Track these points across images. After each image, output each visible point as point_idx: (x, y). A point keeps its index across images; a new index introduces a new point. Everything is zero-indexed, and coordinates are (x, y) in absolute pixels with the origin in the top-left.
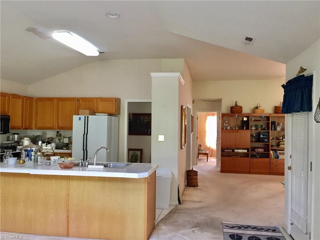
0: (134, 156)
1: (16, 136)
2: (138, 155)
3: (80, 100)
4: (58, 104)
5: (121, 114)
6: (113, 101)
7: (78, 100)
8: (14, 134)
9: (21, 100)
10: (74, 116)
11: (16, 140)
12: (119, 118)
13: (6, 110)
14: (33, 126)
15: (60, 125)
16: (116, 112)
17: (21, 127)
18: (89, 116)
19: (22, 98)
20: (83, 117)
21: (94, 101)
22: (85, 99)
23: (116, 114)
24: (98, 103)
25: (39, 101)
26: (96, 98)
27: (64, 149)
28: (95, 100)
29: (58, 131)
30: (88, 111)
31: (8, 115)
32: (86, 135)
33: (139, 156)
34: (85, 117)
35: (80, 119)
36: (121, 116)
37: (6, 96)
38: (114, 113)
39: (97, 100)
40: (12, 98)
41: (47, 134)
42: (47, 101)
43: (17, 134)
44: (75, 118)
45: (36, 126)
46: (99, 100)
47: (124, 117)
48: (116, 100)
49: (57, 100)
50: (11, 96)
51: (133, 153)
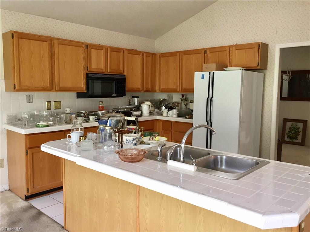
0: (293, 129)
1: (136, 99)
2: (299, 128)
3: (208, 51)
4: (182, 59)
5: (268, 68)
6: (254, 48)
7: (205, 51)
8: (133, 97)
9: (140, 56)
10: (196, 73)
11: (136, 104)
12: (265, 75)
13: (121, 69)
14: (157, 88)
15: (184, 87)
16: (258, 64)
17: (141, 90)
18: (216, 73)
19: (142, 54)
20: (206, 74)
21: (226, 51)
22: (214, 50)
23: (259, 68)
24: (232, 53)
25: (163, 57)
26: (230, 47)
27: (186, 118)
28: (228, 49)
29: (183, 94)
30: (214, 66)
31: (124, 74)
32: (210, 99)
33: (301, 130)
34: (210, 73)
35: (203, 77)
36: (268, 73)
37: (120, 52)
38: (256, 67)
39: (231, 49)
40: (128, 53)
41: (174, 98)
42: (170, 56)
43: (137, 97)
44: (198, 75)
45: (159, 88)
46: (234, 48)
47: (273, 73)
48: (259, 45)
49: (181, 54)
50: (126, 52)
51: (292, 126)
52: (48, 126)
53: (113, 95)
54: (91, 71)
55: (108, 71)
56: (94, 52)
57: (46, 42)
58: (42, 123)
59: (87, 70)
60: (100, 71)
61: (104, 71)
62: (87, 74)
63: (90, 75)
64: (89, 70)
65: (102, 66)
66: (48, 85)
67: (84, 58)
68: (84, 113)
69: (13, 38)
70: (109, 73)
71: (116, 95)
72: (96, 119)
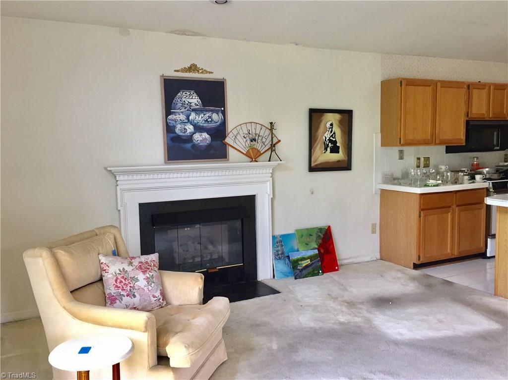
13: (505, 112)
37: (505, 89)
52: (437, 185)
53: (496, 148)
54: (472, 118)
55: (490, 117)
56: (475, 92)
57: (430, 86)
58: (431, 181)
59: (468, 116)
60: (482, 116)
61: (486, 116)
62: (468, 122)
63: (471, 123)
64: (469, 117)
65: (483, 111)
66: (429, 138)
67: (465, 102)
68: (466, 171)
69: (401, 86)
70: (491, 118)
71: (498, 148)
72: (483, 179)
